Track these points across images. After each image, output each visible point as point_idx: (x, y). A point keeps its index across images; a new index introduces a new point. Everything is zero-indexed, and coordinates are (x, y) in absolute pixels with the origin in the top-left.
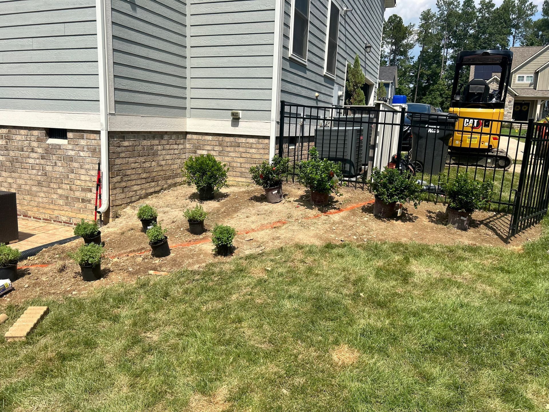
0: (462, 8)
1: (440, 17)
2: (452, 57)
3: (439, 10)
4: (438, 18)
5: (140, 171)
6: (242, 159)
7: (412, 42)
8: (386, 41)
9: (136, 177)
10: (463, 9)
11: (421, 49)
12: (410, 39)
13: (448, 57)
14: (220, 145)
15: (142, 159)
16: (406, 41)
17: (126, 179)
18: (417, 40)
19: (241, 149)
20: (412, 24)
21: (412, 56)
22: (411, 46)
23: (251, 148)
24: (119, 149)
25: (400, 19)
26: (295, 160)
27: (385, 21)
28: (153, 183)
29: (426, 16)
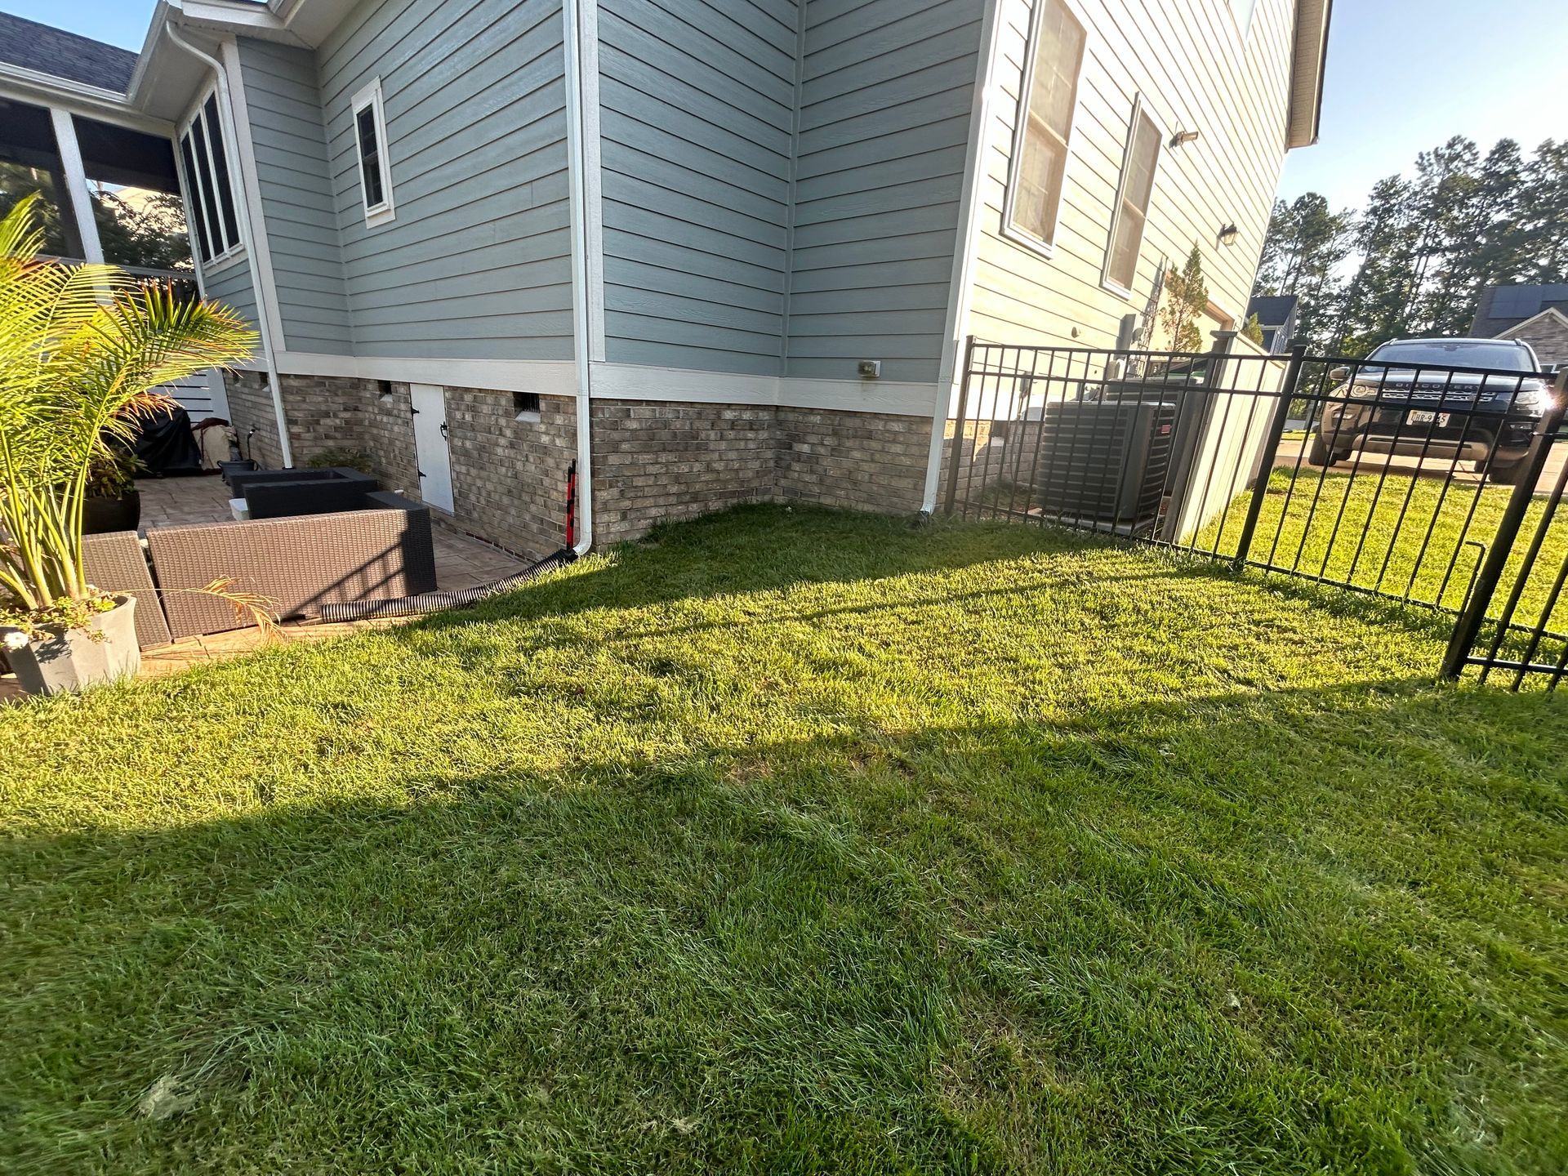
0: (1484, 164)
1: (1422, 190)
2: (1437, 274)
3: (1421, 173)
4: (1415, 194)
5: (664, 480)
6: (873, 465)
7: (1341, 247)
8: (1282, 248)
9: (655, 491)
10: (1484, 169)
11: (1362, 261)
12: (1337, 242)
13: (1428, 274)
14: (835, 433)
15: (671, 457)
16: (1328, 245)
17: (632, 494)
18: (1356, 241)
19: (874, 445)
20: (1349, 211)
21: (1337, 276)
22: (1337, 256)
23: (894, 441)
24: (616, 436)
25: (1323, 200)
26: (970, 477)
27: (1286, 208)
28: (695, 505)
29: (1386, 191)
